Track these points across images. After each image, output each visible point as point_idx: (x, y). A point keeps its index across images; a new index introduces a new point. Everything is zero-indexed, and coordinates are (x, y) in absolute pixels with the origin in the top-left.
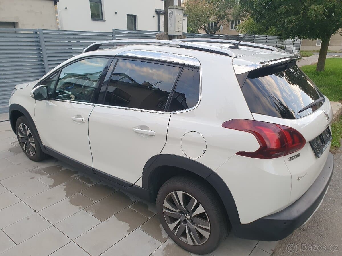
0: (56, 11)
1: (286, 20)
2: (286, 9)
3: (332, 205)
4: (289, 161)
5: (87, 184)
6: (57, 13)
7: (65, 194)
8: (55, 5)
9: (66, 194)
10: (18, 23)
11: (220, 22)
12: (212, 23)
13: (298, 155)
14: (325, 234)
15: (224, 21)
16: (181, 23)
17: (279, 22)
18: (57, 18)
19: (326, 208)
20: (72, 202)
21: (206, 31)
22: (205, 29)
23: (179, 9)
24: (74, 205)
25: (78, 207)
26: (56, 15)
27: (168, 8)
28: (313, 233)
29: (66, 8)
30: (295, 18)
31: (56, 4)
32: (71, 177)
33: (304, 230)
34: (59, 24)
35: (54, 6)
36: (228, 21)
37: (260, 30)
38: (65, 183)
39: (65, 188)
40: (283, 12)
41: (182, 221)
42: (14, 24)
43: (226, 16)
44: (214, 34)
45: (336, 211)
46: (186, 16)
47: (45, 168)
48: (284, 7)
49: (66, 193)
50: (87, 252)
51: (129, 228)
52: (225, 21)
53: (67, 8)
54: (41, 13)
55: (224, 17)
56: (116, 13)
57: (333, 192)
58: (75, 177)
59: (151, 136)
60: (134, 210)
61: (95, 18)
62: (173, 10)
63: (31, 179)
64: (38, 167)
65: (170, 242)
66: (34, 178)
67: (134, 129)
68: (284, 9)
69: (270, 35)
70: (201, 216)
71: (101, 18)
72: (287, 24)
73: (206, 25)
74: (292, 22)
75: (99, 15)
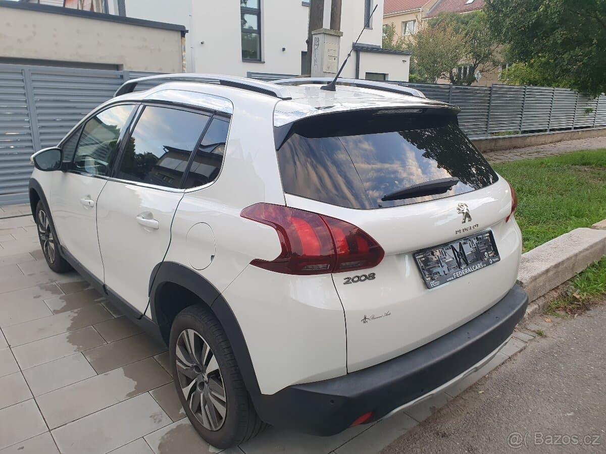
0: (183, 47)
1: (565, 56)
2: (564, 36)
3: (530, 397)
4: (344, 284)
5: (112, 313)
6: (184, 51)
7: (69, 326)
8: (182, 39)
9: (71, 326)
10: (122, 65)
11: (480, 66)
12: (465, 69)
13: (372, 276)
14: (481, 448)
15: (487, 64)
16: (335, 59)
17: (554, 61)
18: (182, 58)
19: (513, 402)
20: (72, 340)
21: (453, 81)
22: (451, 78)
23: (331, 35)
24: (71, 344)
25: (76, 347)
26: (182, 53)
27: (312, 33)
28: (458, 444)
29: (202, 43)
30: (583, 53)
31: (184, 37)
32: (96, 300)
33: (444, 435)
34: (185, 68)
35: (180, 40)
36: (495, 64)
37: (545, 79)
38: (79, 309)
39: (75, 317)
40: (559, 42)
41: (198, 384)
42: (117, 67)
43: (490, 56)
44: (469, 85)
45: (530, 410)
46: (408, 55)
47: (66, 284)
48: (561, 33)
49: (70, 324)
50: (45, 418)
51: (134, 390)
52: (489, 64)
53: (205, 43)
54: (160, 50)
55: (487, 57)
56: (284, 49)
57: (545, 375)
58: (100, 302)
59: (155, 229)
60: (160, 362)
61: (248, 58)
62: (321, 37)
63: (35, 297)
64: (55, 281)
65: (186, 421)
66: (39, 296)
67: (138, 217)
68: (560, 36)
69: (563, 87)
70: (215, 375)
71: (258, 58)
72: (567, 64)
73: (455, 70)
74: (577, 60)
75: (255, 53)
